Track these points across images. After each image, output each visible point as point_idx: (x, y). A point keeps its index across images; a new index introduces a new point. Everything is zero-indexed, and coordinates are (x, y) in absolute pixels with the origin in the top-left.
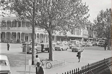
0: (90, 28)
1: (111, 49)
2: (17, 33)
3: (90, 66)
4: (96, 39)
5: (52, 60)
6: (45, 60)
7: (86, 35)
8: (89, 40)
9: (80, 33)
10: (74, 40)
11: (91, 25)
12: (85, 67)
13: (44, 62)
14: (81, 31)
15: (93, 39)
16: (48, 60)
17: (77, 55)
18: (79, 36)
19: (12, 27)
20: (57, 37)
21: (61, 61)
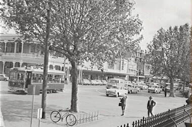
0: (140, 59)
1: (175, 96)
2: (14, 63)
3: (146, 121)
4: (149, 78)
5: (76, 111)
6: (64, 111)
7: (132, 70)
8: (138, 79)
9: (123, 67)
10: (113, 78)
11: (141, 54)
12: (139, 123)
13: (63, 114)
14: (125, 63)
15: (144, 77)
16: (70, 111)
17: (120, 104)
18: (122, 72)
19: (6, 52)
20: (84, 71)
21: (91, 113)
